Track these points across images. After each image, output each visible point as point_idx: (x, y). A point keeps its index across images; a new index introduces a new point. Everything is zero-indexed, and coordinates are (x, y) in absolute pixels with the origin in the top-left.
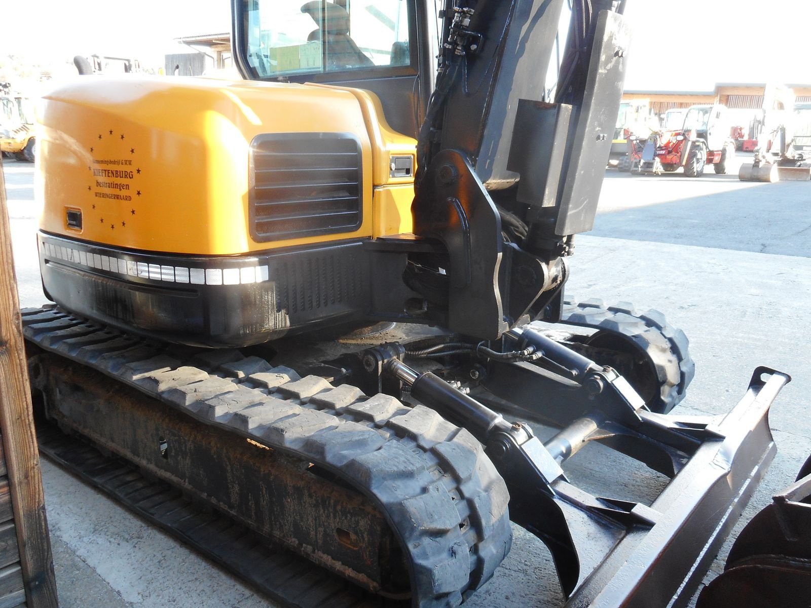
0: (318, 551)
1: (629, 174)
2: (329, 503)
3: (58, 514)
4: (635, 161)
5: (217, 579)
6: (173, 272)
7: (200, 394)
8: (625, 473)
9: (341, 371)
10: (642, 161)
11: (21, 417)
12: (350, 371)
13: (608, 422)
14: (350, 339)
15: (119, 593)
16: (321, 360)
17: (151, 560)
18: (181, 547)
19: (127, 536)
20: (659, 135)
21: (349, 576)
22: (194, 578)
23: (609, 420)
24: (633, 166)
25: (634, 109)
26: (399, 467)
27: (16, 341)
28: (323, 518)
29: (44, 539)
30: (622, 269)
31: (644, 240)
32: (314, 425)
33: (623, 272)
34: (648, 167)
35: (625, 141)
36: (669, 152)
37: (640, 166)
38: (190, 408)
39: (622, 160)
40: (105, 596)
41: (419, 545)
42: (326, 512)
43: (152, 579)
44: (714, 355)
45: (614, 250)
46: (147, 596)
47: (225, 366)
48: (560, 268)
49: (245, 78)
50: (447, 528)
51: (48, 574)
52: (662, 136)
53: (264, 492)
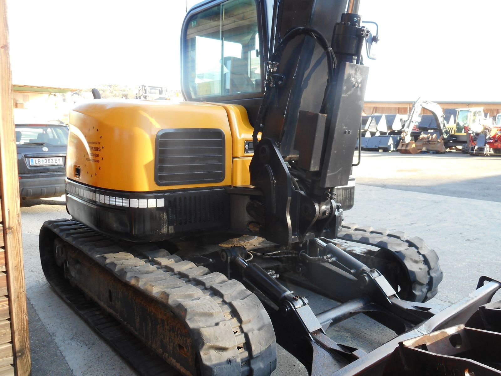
0: (171, 357)
1: (469, 155)
2: (175, 329)
3: (58, 328)
4: (471, 147)
5: (124, 370)
6: (121, 201)
7: (124, 266)
8: (386, 337)
9: (209, 260)
10: (476, 147)
11: (17, 266)
12: (214, 260)
13: (372, 303)
14: (225, 244)
15: (72, 371)
16: (202, 254)
17: (95, 356)
18: (112, 351)
19: (87, 343)
20: (488, 130)
21: (182, 372)
22: (112, 368)
23: (373, 302)
24: (470, 150)
25: (472, 114)
26: (205, 310)
27: (17, 228)
28: (173, 338)
29: (25, 331)
30: (438, 214)
31: (461, 197)
32: (171, 285)
33: (438, 216)
34: (480, 151)
35: (465, 134)
36: (496, 141)
37: (475, 150)
38: (117, 273)
39: (464, 146)
40: (65, 371)
41: (207, 354)
42: (174, 334)
43: (91, 366)
44: (478, 270)
45: (437, 203)
46: (85, 374)
47: (144, 253)
48: (329, 207)
49: (186, 100)
50: (227, 347)
51: (26, 350)
52: (490, 131)
53: (149, 322)
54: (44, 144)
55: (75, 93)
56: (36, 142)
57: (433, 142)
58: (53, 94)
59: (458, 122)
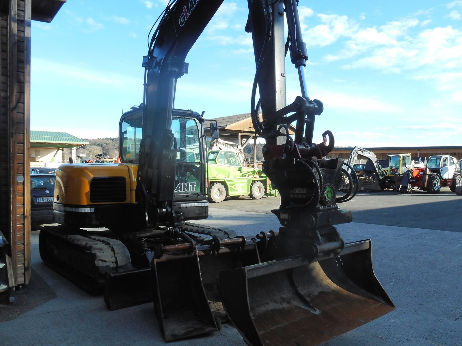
1: (397, 192)
10: (400, 186)
20: (410, 172)
24: (396, 188)
25: (401, 159)
26: (101, 248)
34: (404, 189)
36: (418, 180)
37: (399, 188)
41: (98, 262)
50: (107, 261)
52: (412, 172)
54: (46, 188)
55: (81, 147)
56: (41, 187)
57: (370, 182)
58: (61, 148)
59: (391, 165)
